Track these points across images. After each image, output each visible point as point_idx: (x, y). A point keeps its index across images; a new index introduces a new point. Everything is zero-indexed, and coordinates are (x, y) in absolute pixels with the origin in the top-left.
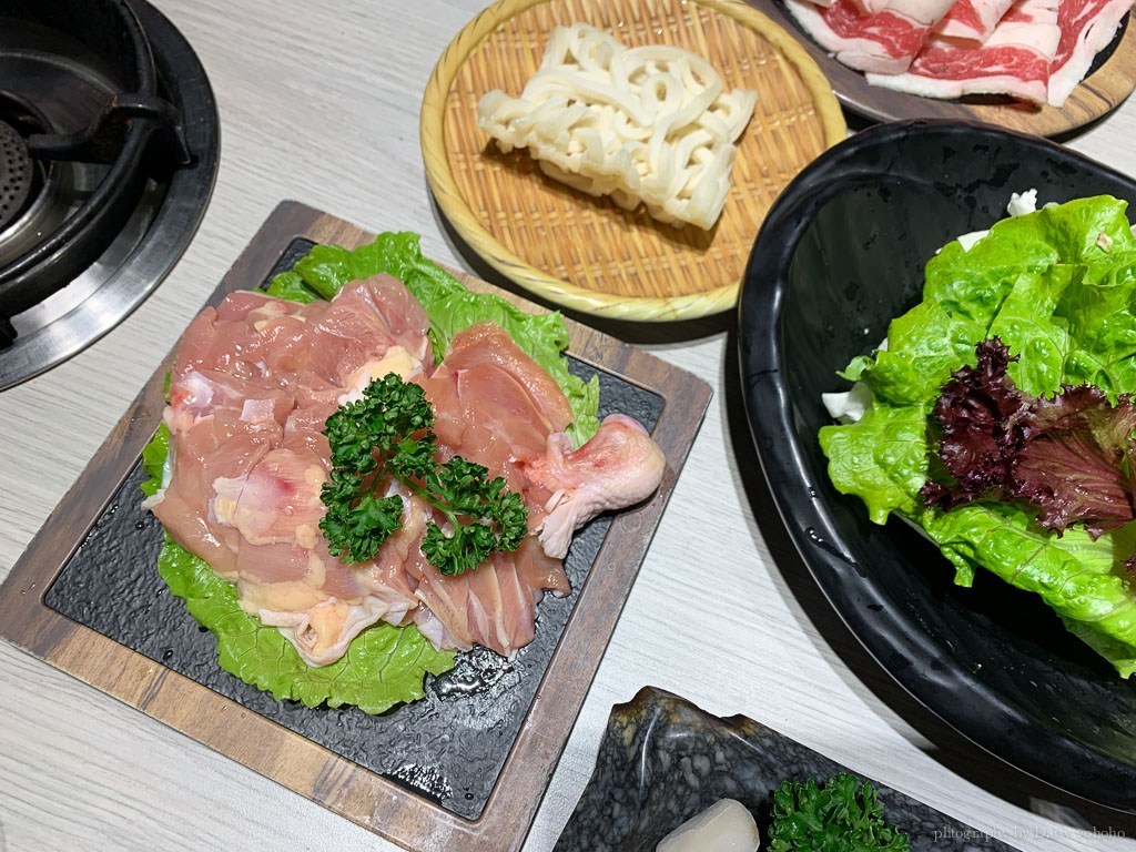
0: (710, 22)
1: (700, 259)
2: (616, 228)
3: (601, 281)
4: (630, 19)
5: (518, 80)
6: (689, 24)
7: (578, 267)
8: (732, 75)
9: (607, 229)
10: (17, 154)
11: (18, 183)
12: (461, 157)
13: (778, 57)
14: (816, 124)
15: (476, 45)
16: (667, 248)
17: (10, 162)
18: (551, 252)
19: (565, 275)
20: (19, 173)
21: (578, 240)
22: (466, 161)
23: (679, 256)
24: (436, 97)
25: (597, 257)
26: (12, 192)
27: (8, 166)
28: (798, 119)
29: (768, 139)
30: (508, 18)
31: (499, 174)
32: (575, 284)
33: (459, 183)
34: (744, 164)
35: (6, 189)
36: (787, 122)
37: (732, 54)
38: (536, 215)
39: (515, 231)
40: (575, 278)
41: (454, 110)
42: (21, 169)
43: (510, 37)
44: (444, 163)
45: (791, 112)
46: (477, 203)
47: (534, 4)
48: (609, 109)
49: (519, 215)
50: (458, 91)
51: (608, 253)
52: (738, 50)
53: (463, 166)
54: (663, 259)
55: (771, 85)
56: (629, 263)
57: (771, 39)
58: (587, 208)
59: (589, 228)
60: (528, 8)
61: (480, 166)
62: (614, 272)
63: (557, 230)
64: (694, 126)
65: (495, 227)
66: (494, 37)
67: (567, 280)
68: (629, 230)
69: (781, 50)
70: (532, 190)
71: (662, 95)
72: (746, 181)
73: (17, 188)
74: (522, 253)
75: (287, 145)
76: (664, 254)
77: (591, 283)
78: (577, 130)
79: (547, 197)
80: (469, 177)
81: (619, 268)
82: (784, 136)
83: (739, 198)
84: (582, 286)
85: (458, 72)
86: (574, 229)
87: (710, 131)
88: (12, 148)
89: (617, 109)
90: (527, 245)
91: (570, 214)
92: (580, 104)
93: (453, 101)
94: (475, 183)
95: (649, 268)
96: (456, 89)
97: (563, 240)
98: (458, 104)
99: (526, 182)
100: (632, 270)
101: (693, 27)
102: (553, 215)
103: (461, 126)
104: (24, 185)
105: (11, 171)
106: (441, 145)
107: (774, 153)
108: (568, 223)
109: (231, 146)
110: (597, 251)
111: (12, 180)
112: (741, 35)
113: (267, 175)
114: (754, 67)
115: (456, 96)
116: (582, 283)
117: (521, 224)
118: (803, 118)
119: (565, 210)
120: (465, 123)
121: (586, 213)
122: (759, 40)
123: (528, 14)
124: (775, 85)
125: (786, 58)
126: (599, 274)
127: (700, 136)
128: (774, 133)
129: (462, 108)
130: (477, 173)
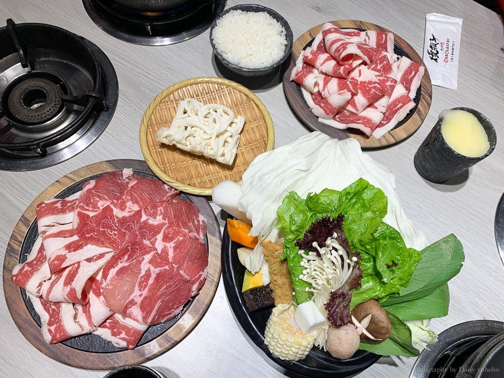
0: (231, 92)
1: (231, 173)
2: (204, 164)
3: (200, 183)
4: (205, 93)
5: (170, 118)
6: (224, 93)
7: (193, 180)
8: (239, 109)
9: (202, 166)
10: (58, 97)
11: (57, 106)
12: (153, 147)
13: (252, 102)
14: (265, 124)
15: (155, 108)
16: (221, 170)
17: (56, 99)
18: (184, 176)
19: (189, 183)
20: (57, 103)
21: (193, 170)
22: (155, 149)
23: (224, 172)
24: (144, 129)
25: (199, 175)
26: (54, 108)
27: (55, 100)
28: (259, 123)
29: (250, 130)
30: (165, 98)
31: (166, 151)
32: (192, 186)
33: (153, 157)
34: (243, 139)
35: (53, 107)
36: (256, 125)
37: (238, 102)
38: (179, 164)
39: (173, 170)
40: (192, 184)
41: (150, 132)
42: (58, 101)
43: (166, 104)
44: (148, 151)
45: (257, 121)
46: (160, 162)
47: (173, 92)
48: (198, 129)
49: (173, 164)
50: (151, 125)
51: (202, 174)
52: (240, 100)
53: (154, 151)
54: (219, 174)
55: (251, 112)
56: (209, 176)
57: (250, 97)
58: (195, 159)
59: (196, 166)
60: (171, 93)
61: (160, 150)
62: (204, 180)
63: (186, 168)
64: (226, 131)
65: (166, 170)
66: (161, 104)
67: (189, 184)
68: (209, 165)
69: (253, 101)
70: (177, 156)
71: (215, 121)
72: (244, 145)
73: (56, 107)
74: (175, 178)
75: (136, 108)
76: (220, 172)
77: (197, 185)
78: (188, 138)
79: (182, 157)
80: (157, 154)
81: (206, 178)
82: (255, 130)
83: (242, 151)
84: (194, 187)
85: (150, 118)
86: (191, 166)
87: (231, 132)
88: (57, 95)
89: (201, 129)
90: (176, 174)
91: (190, 162)
92: (189, 128)
93: (149, 129)
94: (159, 155)
95: (215, 177)
96: (150, 124)
97: (188, 171)
98: (151, 130)
99: (175, 153)
100: (210, 179)
101: (225, 93)
102: (185, 163)
103: (153, 136)
104: (58, 106)
105: (55, 101)
106: (147, 145)
107: (253, 135)
108: (189, 165)
109: (121, 106)
110: (199, 173)
111: (55, 105)
112: (241, 96)
113: (129, 117)
114: (245, 106)
115: (150, 127)
116: (194, 186)
117: (174, 167)
118: (261, 123)
119: (188, 160)
120: (154, 136)
121: (195, 161)
122: (246, 97)
123: (171, 95)
124: (252, 112)
125: (255, 103)
126: (199, 181)
127: (227, 134)
128: (252, 128)
129: (153, 131)
130: (159, 152)
